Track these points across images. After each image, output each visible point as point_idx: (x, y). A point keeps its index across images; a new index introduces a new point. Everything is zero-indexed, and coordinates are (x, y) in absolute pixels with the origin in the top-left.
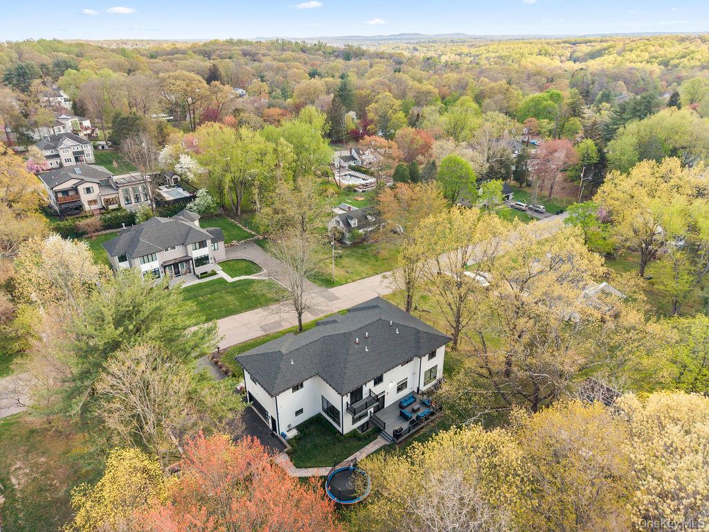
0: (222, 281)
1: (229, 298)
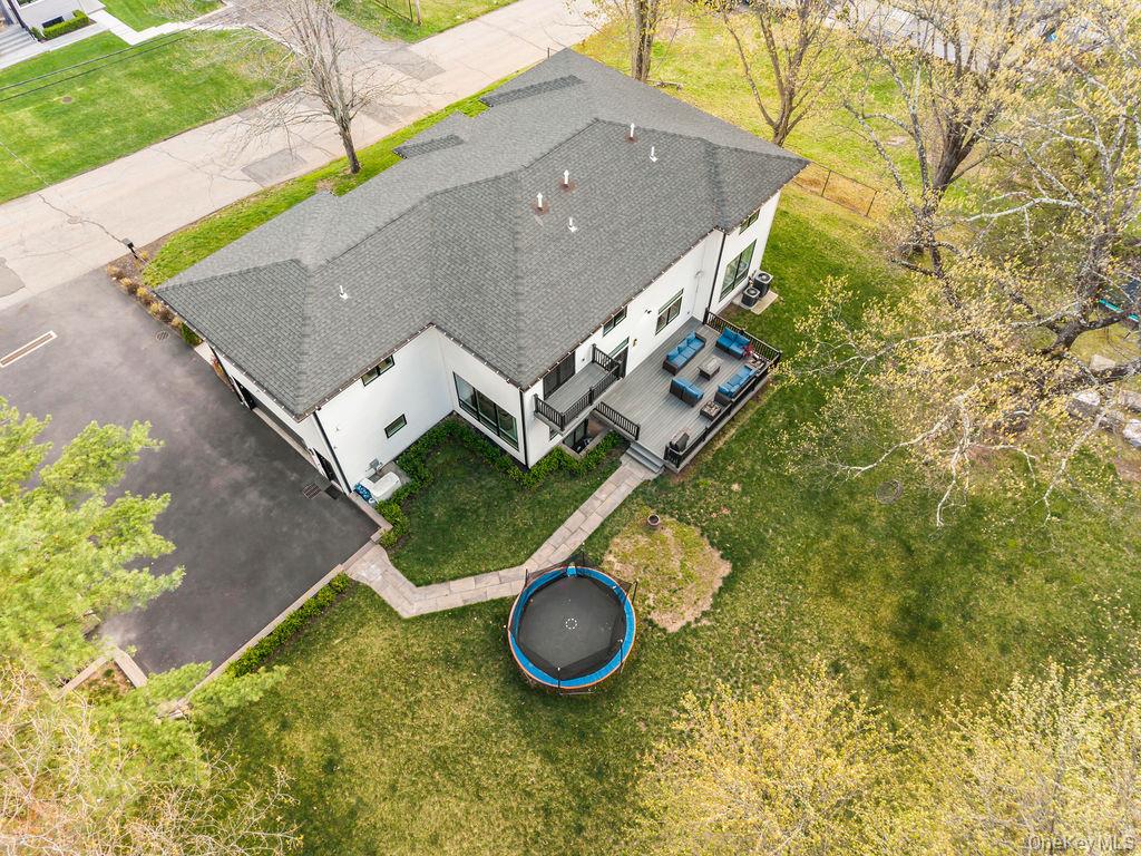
0: (108, 43)
1: (139, 91)
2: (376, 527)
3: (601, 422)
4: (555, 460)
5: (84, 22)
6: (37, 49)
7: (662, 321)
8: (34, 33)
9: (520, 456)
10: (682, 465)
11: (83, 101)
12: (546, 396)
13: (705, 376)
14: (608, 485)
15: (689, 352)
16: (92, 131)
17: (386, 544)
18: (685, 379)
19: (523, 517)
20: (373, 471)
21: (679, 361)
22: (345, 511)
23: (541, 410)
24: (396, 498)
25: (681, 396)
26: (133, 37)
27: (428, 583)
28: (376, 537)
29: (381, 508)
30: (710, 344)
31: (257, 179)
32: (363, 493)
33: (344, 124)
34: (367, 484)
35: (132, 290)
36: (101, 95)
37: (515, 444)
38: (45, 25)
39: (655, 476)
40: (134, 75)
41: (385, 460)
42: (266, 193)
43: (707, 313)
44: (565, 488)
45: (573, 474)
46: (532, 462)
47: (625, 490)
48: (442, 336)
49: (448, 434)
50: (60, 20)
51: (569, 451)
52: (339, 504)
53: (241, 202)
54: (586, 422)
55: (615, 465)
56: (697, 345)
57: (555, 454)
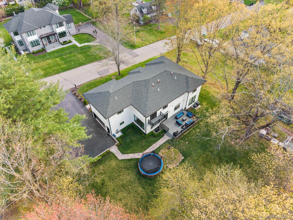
0: (75, 46)
1: (79, 56)
2: (116, 142)
3: (162, 127)
4: (152, 134)
5: (70, 42)
6: (61, 47)
7: (175, 109)
8: (61, 44)
9: (145, 132)
10: (176, 137)
11: (69, 57)
12: (151, 120)
13: (183, 120)
14: (161, 139)
15: (181, 115)
16: (70, 63)
17: (117, 146)
18: (179, 120)
19: (144, 143)
20: (116, 132)
21: (178, 117)
22: (110, 138)
23: (149, 123)
24: (120, 137)
25: (178, 124)
26: (79, 45)
27: (125, 154)
28: (116, 144)
29: (117, 139)
30: (185, 114)
31: (100, 75)
32: (114, 136)
33: (118, 66)
34: (115, 134)
35: (75, 94)
36: (72, 56)
37: (144, 129)
38: (63, 42)
39: (171, 139)
40: (79, 53)
41: (119, 130)
42: (101, 78)
43: (185, 108)
44: (153, 139)
45: (155, 137)
46: (147, 133)
47: (165, 141)
48: (133, 107)
49: (131, 126)
50: (66, 41)
51: (154, 132)
52: (109, 137)
53: (97, 79)
54: (158, 127)
55: (163, 136)
56: (182, 114)
57: (152, 132)
